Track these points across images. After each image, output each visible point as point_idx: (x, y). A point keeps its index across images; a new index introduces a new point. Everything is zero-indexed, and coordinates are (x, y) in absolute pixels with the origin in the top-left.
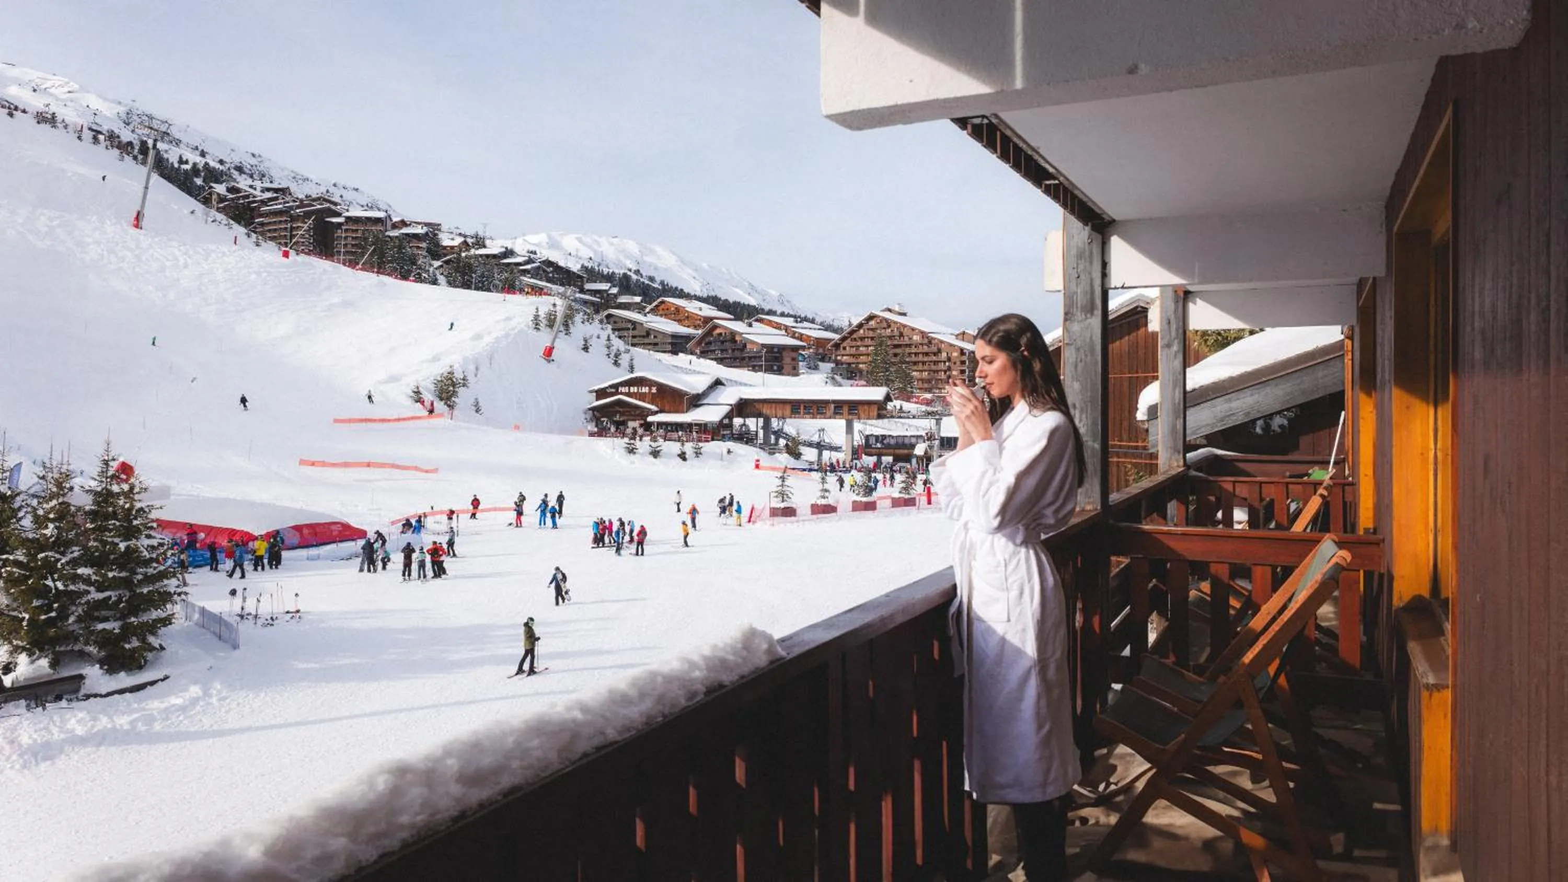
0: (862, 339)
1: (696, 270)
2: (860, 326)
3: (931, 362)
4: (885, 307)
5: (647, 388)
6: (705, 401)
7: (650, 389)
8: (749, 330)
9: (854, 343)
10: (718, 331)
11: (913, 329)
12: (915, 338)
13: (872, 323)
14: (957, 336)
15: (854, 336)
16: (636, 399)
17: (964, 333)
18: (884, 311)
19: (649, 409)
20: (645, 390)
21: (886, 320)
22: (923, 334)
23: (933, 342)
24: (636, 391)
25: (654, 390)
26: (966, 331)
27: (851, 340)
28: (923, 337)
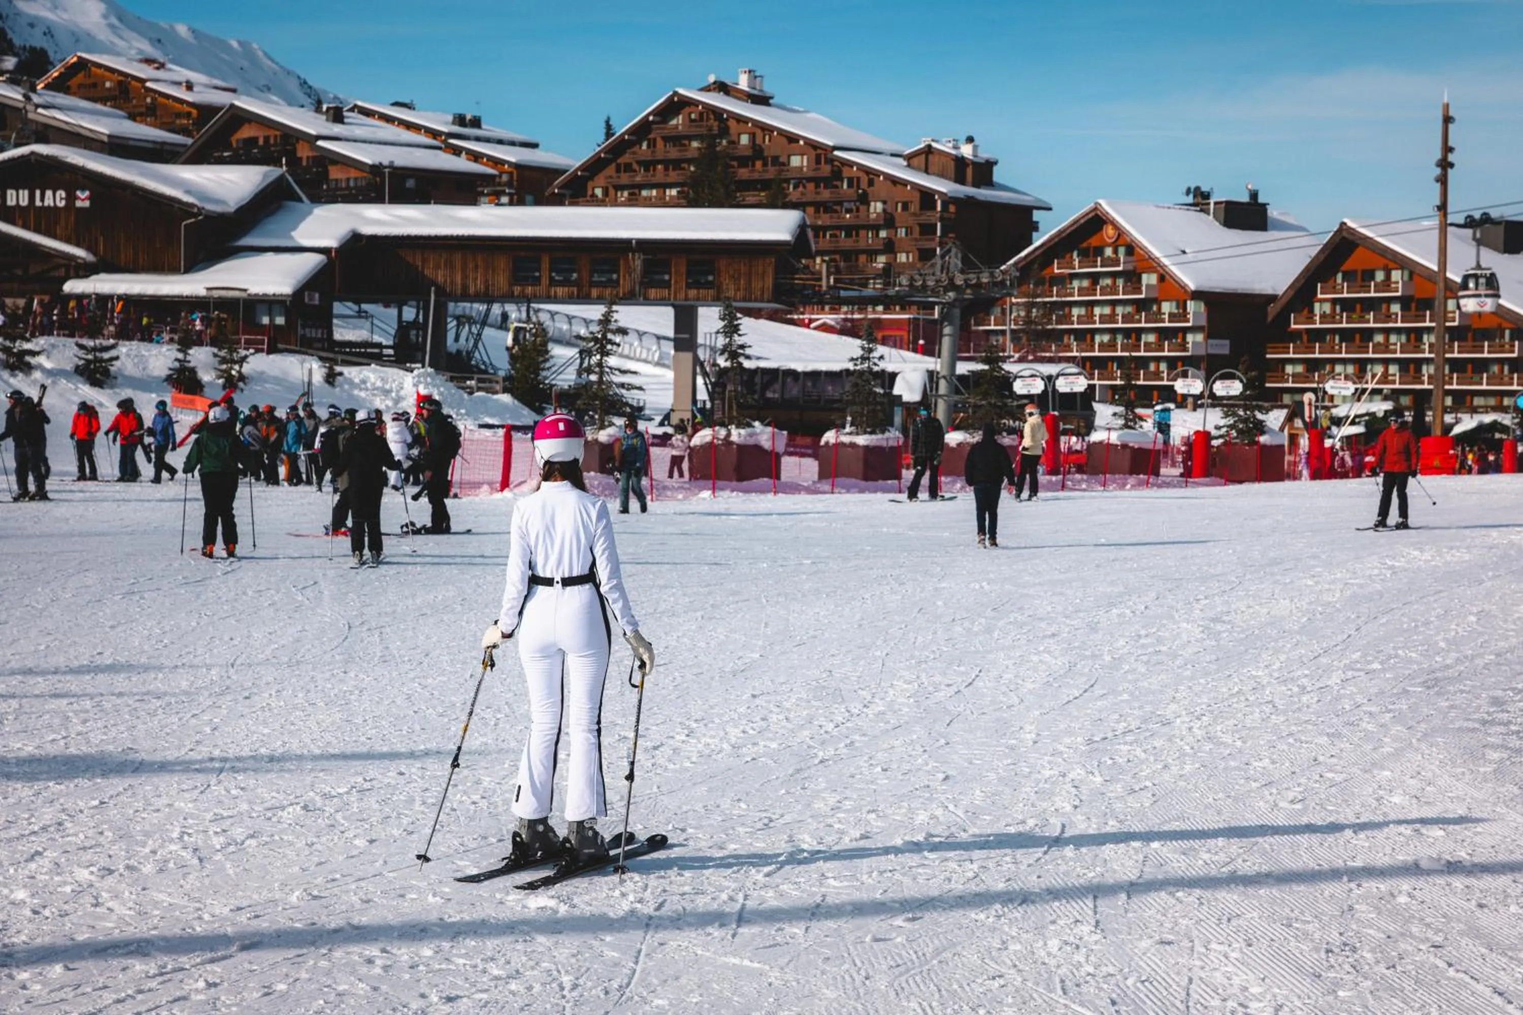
0: (649, 165)
1: (157, 42)
2: (642, 130)
3: (840, 228)
4: (712, 79)
5: (61, 193)
6: (247, 241)
7: (71, 198)
8: (336, 129)
9: (625, 179)
10: (246, 132)
11: (792, 139)
12: (795, 161)
13: (678, 121)
14: (909, 158)
15: (626, 158)
16: (25, 227)
17: (929, 150)
18: (707, 89)
19: (71, 257)
20: (54, 199)
21: (717, 113)
22: (819, 152)
23: (846, 172)
24: (24, 202)
25: (83, 200)
26: (934, 145)
27: (618, 170)
28: (818, 161)
